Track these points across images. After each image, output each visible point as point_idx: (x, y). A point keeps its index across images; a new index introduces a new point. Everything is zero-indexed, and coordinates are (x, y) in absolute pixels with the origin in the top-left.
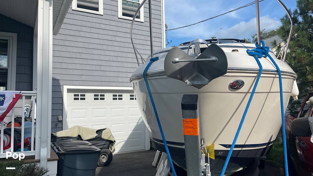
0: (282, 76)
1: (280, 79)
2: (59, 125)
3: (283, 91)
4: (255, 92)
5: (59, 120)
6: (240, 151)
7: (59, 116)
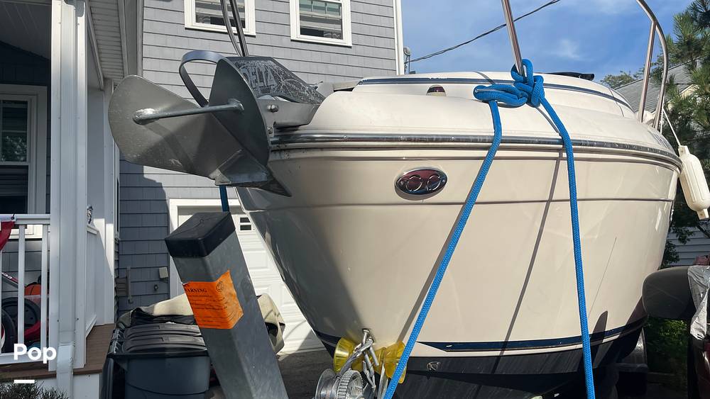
0: (576, 155)
1: (570, 161)
2: (162, 289)
3: (578, 197)
4: (478, 200)
5: (162, 277)
6: (498, 357)
7: (160, 268)
